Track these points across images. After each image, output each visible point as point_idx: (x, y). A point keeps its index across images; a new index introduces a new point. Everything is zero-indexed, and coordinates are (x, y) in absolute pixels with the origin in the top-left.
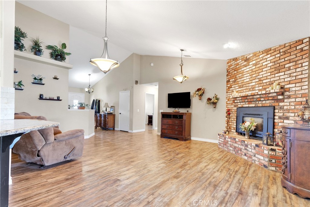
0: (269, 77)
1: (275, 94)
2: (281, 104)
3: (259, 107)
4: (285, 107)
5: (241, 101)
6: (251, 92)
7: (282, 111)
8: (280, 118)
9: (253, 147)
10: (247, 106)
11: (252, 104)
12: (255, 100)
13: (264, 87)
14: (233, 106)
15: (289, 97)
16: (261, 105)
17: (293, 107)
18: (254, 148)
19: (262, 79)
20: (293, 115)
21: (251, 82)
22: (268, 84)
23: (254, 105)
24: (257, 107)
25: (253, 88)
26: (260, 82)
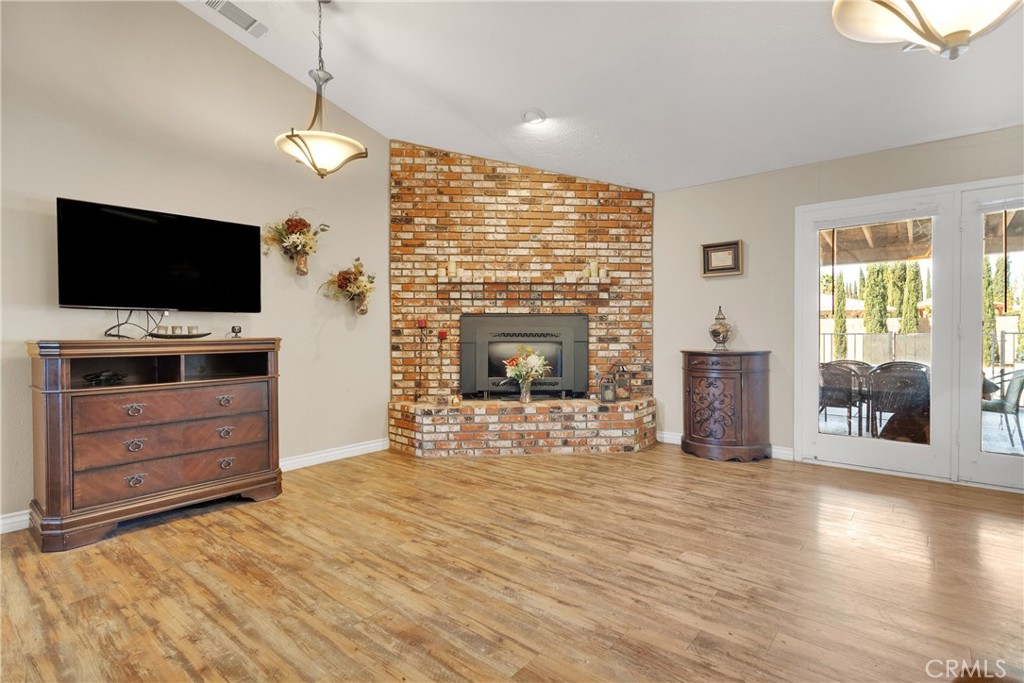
0: (571, 245)
1: (594, 288)
2: (602, 310)
3: (545, 315)
4: (611, 318)
5: (480, 295)
6: (514, 274)
7: (604, 326)
8: (601, 340)
9: (590, 417)
10: (503, 310)
11: (519, 306)
12: (533, 296)
13: (557, 266)
14: (435, 310)
15: (619, 297)
16: (549, 311)
17: (627, 318)
18: (595, 417)
19: (552, 245)
20: (626, 332)
21: (513, 244)
22: (568, 259)
23: (526, 310)
24: (539, 314)
25: (522, 264)
26: (545, 252)
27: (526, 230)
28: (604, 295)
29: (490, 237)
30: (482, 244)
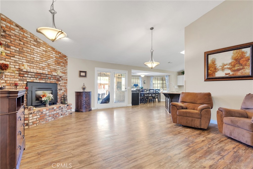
0: (54, 65)
1: (59, 77)
2: (59, 82)
3: (48, 83)
4: (61, 84)
5: (33, 76)
6: (41, 71)
7: (59, 86)
8: (59, 90)
9: (66, 107)
10: (38, 81)
11: (43, 80)
12: (47, 78)
13: (51, 70)
14: (18, 80)
15: (62, 80)
16: (49, 82)
17: (63, 85)
19: (50, 65)
20: (63, 88)
21: (41, 62)
22: (53, 69)
23: (44, 82)
24: (47, 83)
25: (43, 69)
26: (48, 66)
27: (44, 59)
28: (60, 79)
29: (35, 59)
30: (33, 60)
